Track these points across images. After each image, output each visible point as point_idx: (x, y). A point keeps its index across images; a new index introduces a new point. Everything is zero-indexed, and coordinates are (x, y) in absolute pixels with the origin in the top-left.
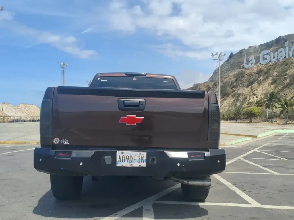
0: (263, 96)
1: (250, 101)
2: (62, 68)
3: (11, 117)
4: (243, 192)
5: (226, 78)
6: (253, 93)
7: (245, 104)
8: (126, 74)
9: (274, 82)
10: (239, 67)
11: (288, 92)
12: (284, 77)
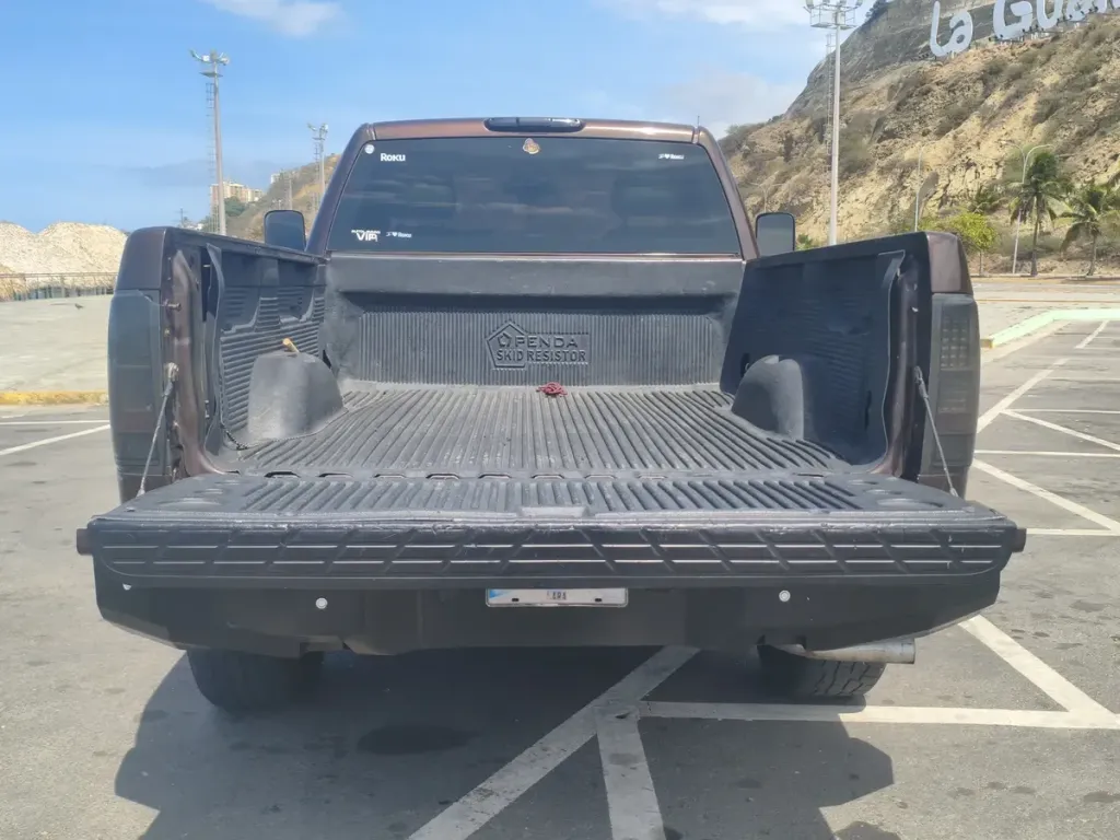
0: (1001, 170)
1: (952, 191)
2: (206, 74)
3: (23, 276)
4: (1015, 638)
5: (858, 99)
6: (964, 157)
7: (930, 204)
8: (492, 125)
9: (1047, 111)
10: (911, 55)
11: (1102, 151)
12: (1088, 90)
